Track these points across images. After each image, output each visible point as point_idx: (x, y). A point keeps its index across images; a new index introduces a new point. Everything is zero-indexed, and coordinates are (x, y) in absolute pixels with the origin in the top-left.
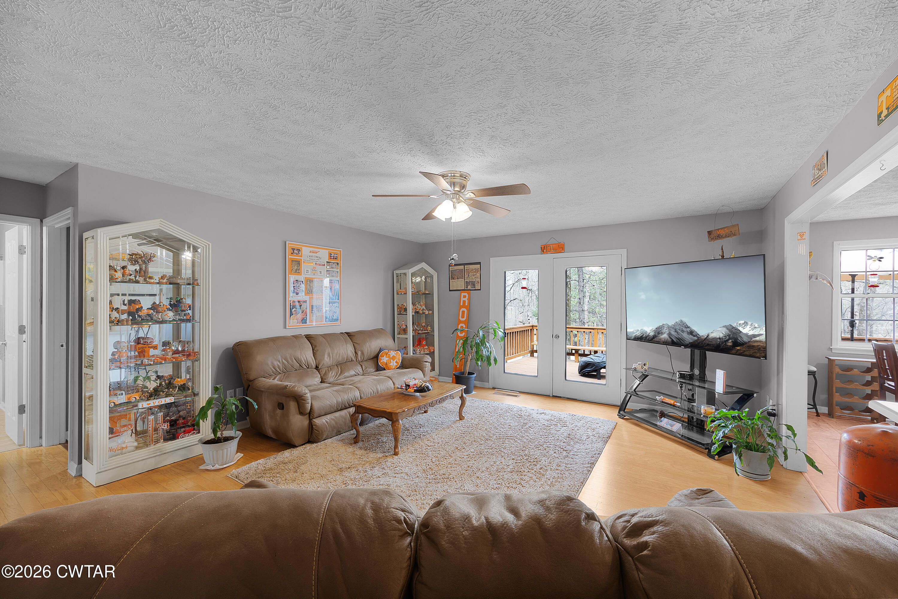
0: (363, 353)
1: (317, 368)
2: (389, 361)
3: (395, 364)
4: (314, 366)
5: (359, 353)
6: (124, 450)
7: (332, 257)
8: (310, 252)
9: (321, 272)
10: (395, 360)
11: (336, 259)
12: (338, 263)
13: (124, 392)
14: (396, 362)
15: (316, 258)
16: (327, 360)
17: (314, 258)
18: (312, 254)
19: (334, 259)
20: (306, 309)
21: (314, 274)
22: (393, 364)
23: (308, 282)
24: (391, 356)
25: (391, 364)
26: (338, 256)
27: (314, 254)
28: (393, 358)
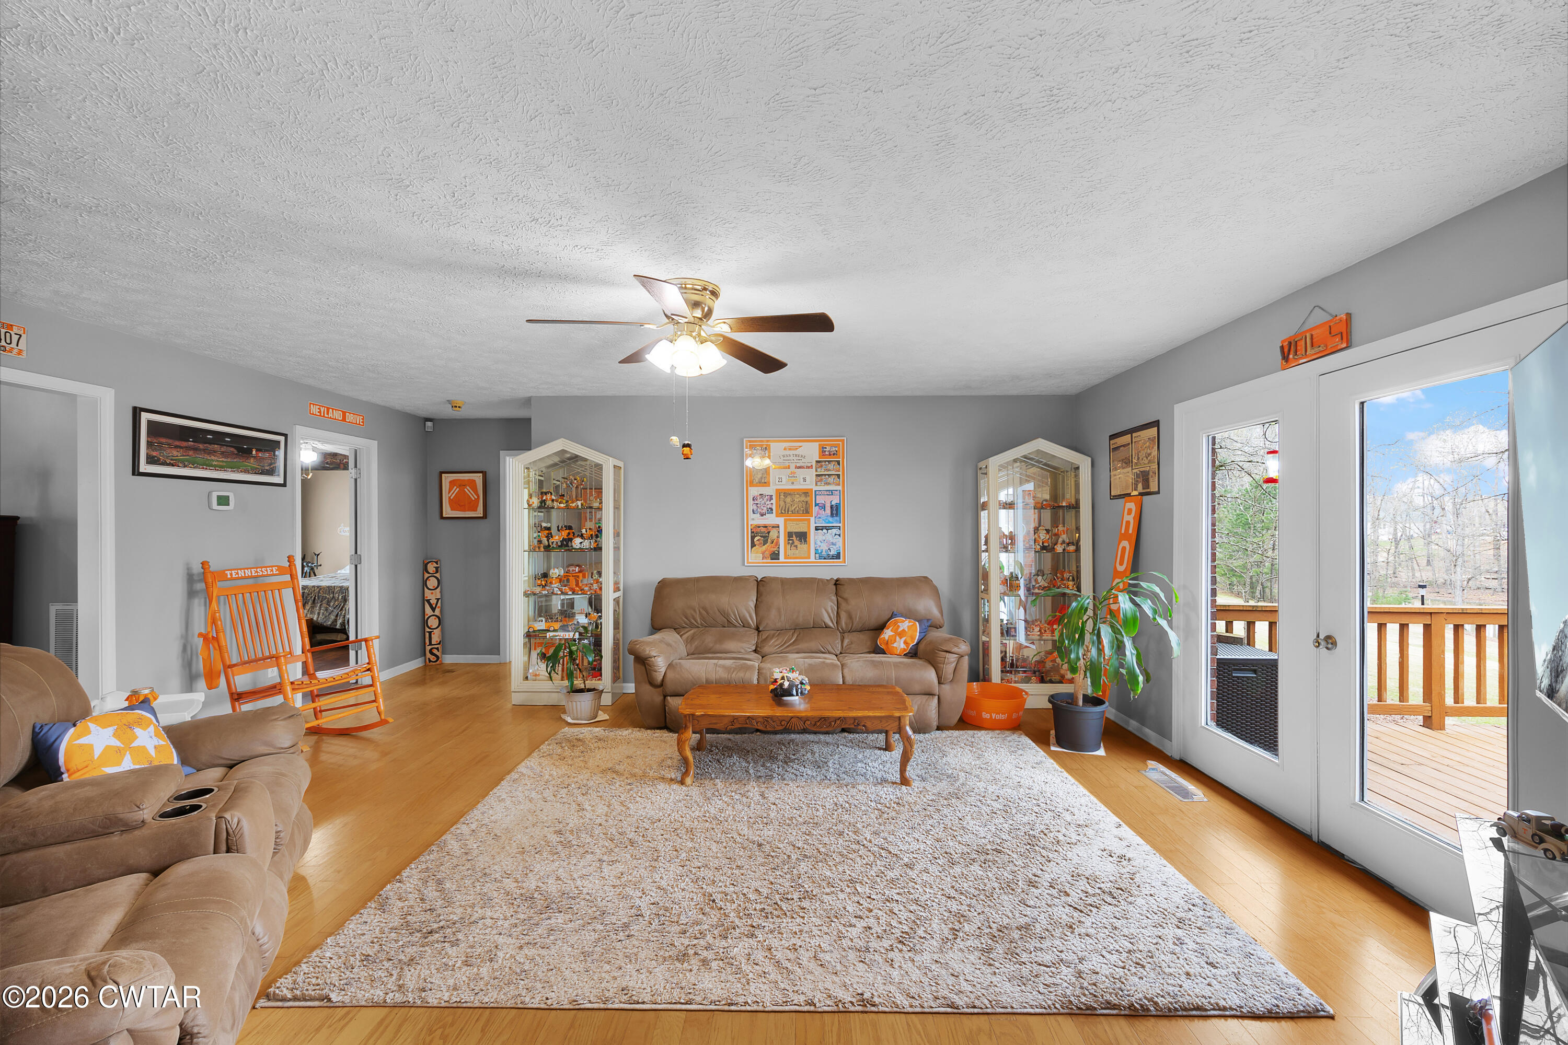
0: (850, 617)
1: (757, 629)
2: (893, 639)
3: (903, 646)
4: (753, 624)
5: (843, 616)
6: (538, 677)
7: (827, 453)
8: (785, 449)
9: (805, 480)
10: (903, 639)
11: (834, 454)
12: (838, 463)
13: (544, 619)
14: (905, 642)
15: (795, 458)
16: (774, 619)
17: (791, 458)
18: (788, 452)
19: (830, 455)
20: (778, 537)
21: (793, 483)
22: (900, 645)
23: (782, 497)
24: (900, 629)
25: (895, 645)
26: (839, 448)
27: (792, 452)
28: (901, 634)
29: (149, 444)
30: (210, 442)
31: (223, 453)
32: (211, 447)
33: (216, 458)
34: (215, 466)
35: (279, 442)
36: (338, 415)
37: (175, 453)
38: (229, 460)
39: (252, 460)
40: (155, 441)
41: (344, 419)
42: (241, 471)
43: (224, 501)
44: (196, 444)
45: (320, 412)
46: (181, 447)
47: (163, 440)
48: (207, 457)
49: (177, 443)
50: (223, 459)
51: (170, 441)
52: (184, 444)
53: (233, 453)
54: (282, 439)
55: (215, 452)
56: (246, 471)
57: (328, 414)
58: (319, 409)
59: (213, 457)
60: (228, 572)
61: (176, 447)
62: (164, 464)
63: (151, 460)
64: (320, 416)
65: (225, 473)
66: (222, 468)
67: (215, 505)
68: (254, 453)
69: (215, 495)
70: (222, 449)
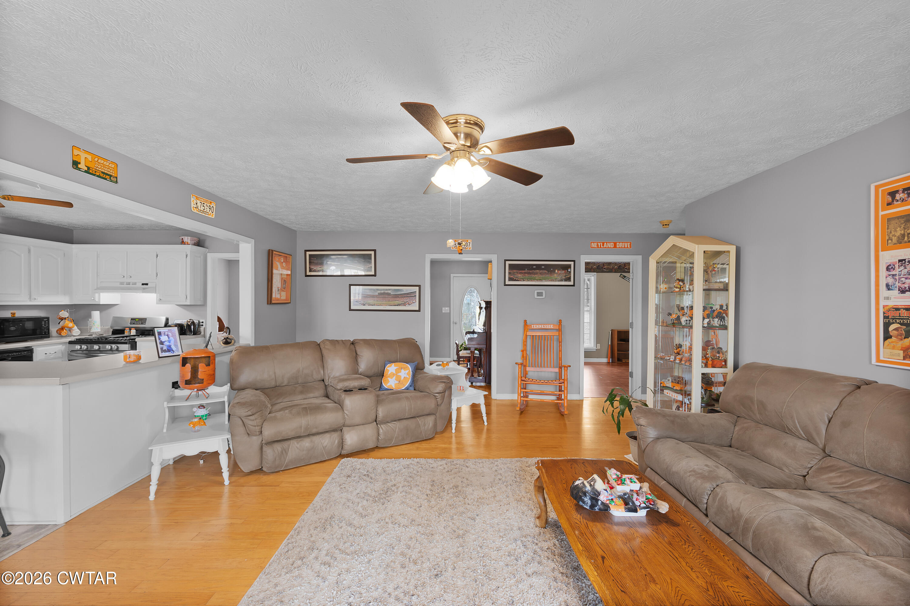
29: (509, 273)
30: (535, 269)
31: (541, 273)
32: (535, 271)
33: (537, 276)
34: (537, 279)
35: (570, 265)
36: (611, 245)
37: (520, 275)
38: (544, 276)
39: (555, 275)
40: (512, 272)
41: (615, 246)
42: (550, 281)
43: (540, 294)
44: (528, 271)
45: (598, 246)
46: (522, 273)
47: (515, 271)
48: (533, 276)
49: (520, 271)
50: (541, 276)
51: (517, 271)
52: (524, 271)
53: (545, 273)
54: (572, 263)
55: (537, 273)
56: (552, 280)
57: (603, 246)
58: (598, 244)
59: (536, 276)
60: (533, 325)
61: (520, 273)
62: (515, 280)
63: (510, 279)
64: (598, 247)
65: (542, 282)
66: (540, 280)
67: (536, 297)
68: (556, 271)
69: (536, 292)
70: (541, 272)
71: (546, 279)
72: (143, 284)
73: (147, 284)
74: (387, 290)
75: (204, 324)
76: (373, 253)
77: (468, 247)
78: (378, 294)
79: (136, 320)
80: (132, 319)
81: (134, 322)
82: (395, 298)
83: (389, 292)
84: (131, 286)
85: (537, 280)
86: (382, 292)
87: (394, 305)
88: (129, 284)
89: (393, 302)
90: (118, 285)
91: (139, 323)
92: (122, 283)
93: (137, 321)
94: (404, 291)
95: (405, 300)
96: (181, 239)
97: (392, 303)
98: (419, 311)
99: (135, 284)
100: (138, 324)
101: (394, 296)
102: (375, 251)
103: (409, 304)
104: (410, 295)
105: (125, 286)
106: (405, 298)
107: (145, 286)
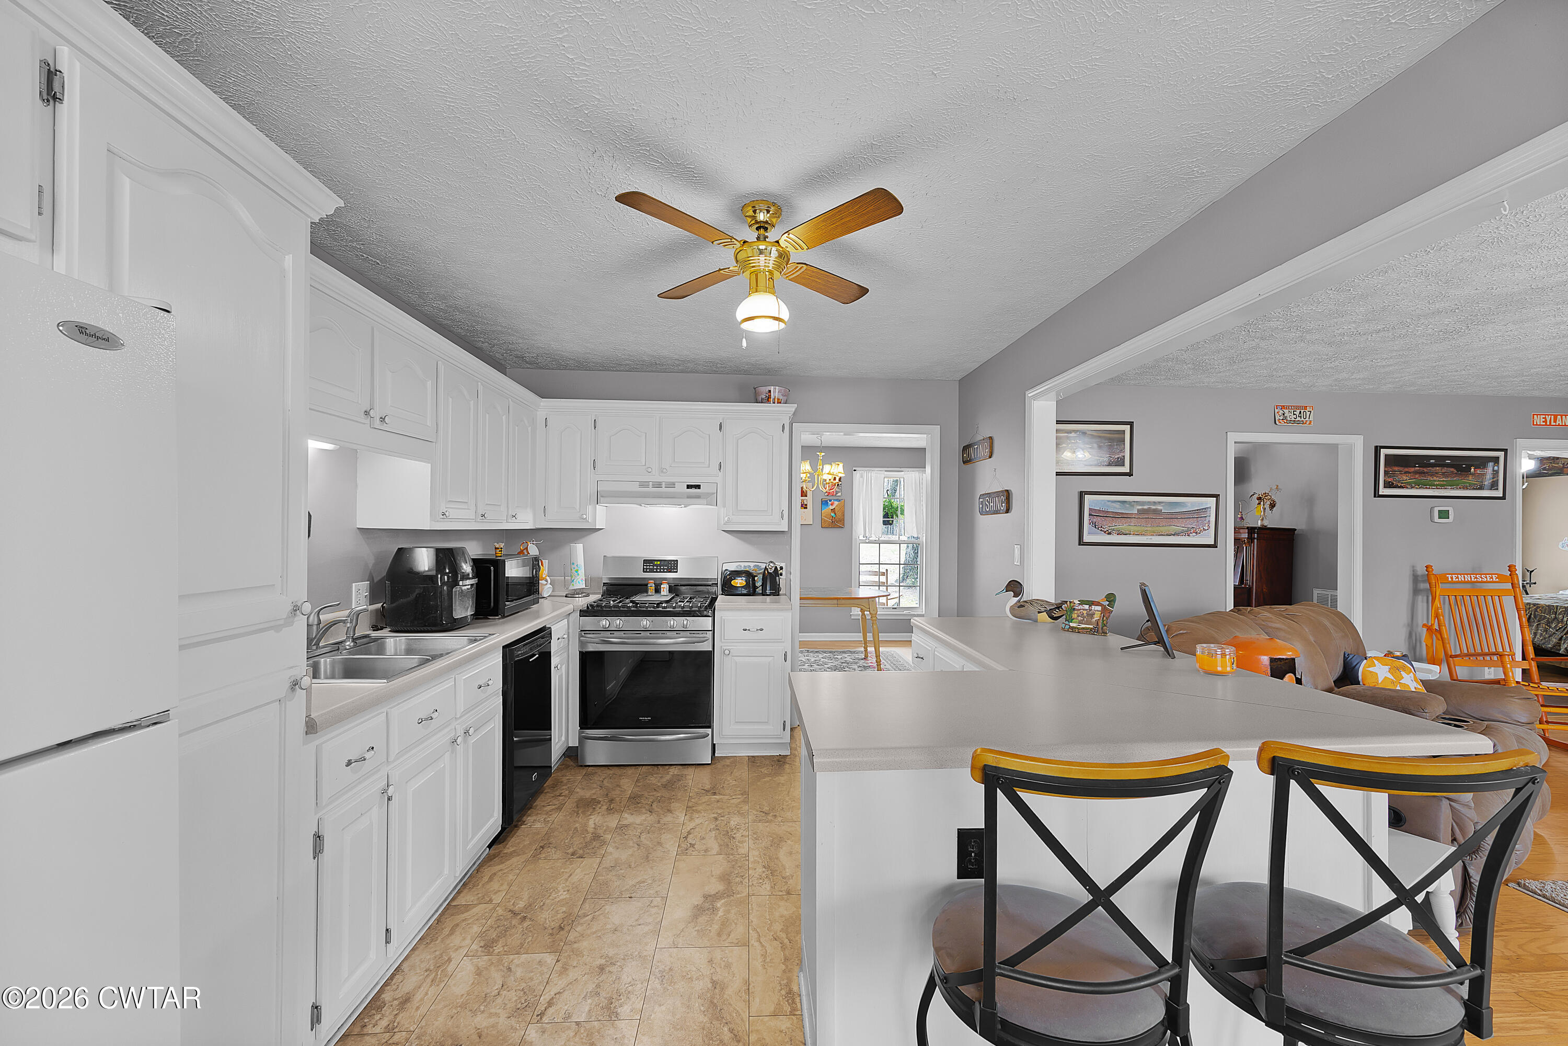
29: (1386, 473)
30: (1432, 465)
31: (1443, 474)
32: (1433, 469)
33: (1438, 479)
34: (1437, 485)
35: (1499, 458)
37: (1405, 478)
38: (1449, 479)
39: (1470, 478)
40: (1390, 469)
42: (1460, 488)
43: (1443, 514)
44: (1421, 469)
45: (1546, 421)
46: (1409, 473)
47: (1396, 469)
48: (1430, 478)
49: (1406, 470)
50: (1444, 479)
51: (1401, 469)
52: (1412, 469)
53: (1452, 473)
54: (1502, 454)
55: (1436, 473)
56: (1464, 488)
57: (1555, 422)
58: (1545, 418)
59: (1435, 478)
60: (1449, 576)
61: (1406, 472)
62: (1396, 487)
63: (1388, 485)
64: (1546, 425)
65: (1445, 490)
66: (1442, 486)
67: (1436, 519)
68: (1472, 470)
69: (1436, 510)
70: (1443, 471)
71: (1453, 486)
72: (689, 487)
73: (698, 487)
74: (1155, 503)
75: (784, 572)
76: (1127, 428)
77: (1307, 419)
78: (1136, 512)
79: (656, 563)
80: (645, 561)
81: (651, 567)
82: (1169, 520)
83: (1160, 508)
84: (664, 489)
85: (1438, 487)
86: (1146, 507)
87: (1167, 535)
88: (658, 485)
89: (1166, 528)
90: (635, 488)
91: (664, 569)
92: (643, 484)
93: (657, 565)
94: (1186, 506)
95: (1191, 524)
96: (767, 390)
97: (1164, 529)
98: (1215, 546)
99: (672, 485)
100: (660, 572)
101: (1168, 516)
102: (1131, 424)
103: (1196, 533)
104: (1200, 513)
105: (651, 489)
106: (1188, 521)
107: (693, 490)
